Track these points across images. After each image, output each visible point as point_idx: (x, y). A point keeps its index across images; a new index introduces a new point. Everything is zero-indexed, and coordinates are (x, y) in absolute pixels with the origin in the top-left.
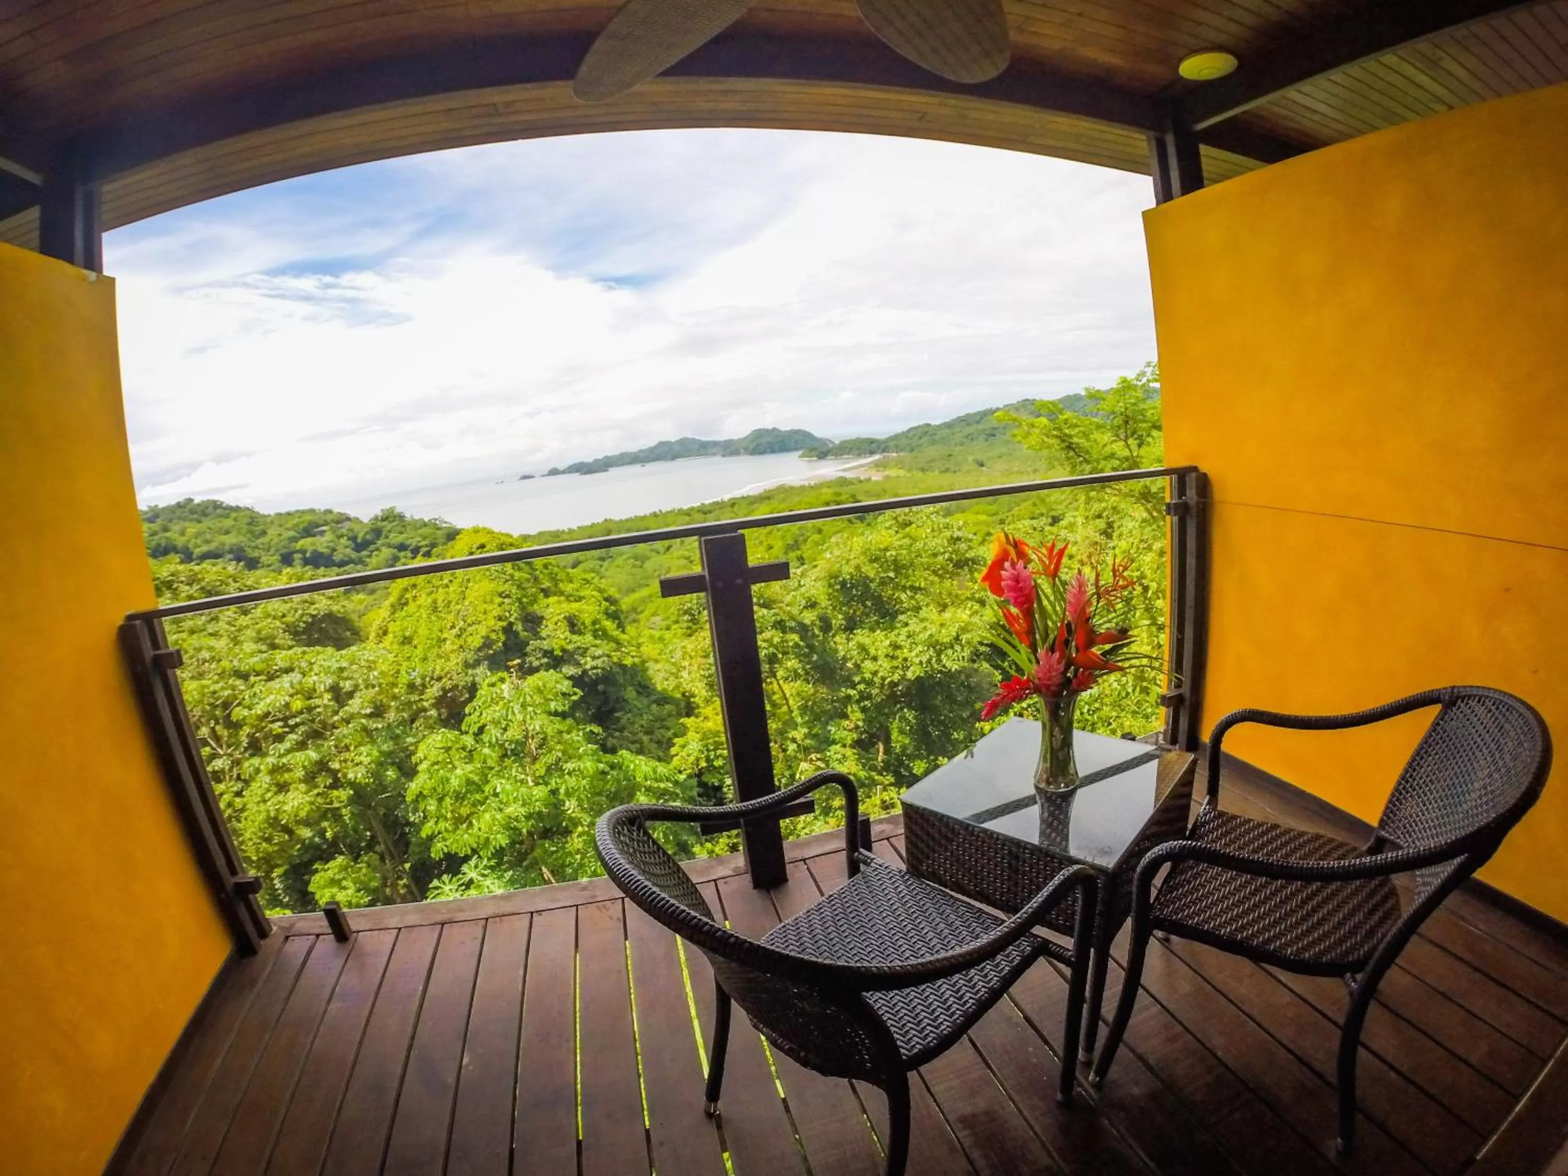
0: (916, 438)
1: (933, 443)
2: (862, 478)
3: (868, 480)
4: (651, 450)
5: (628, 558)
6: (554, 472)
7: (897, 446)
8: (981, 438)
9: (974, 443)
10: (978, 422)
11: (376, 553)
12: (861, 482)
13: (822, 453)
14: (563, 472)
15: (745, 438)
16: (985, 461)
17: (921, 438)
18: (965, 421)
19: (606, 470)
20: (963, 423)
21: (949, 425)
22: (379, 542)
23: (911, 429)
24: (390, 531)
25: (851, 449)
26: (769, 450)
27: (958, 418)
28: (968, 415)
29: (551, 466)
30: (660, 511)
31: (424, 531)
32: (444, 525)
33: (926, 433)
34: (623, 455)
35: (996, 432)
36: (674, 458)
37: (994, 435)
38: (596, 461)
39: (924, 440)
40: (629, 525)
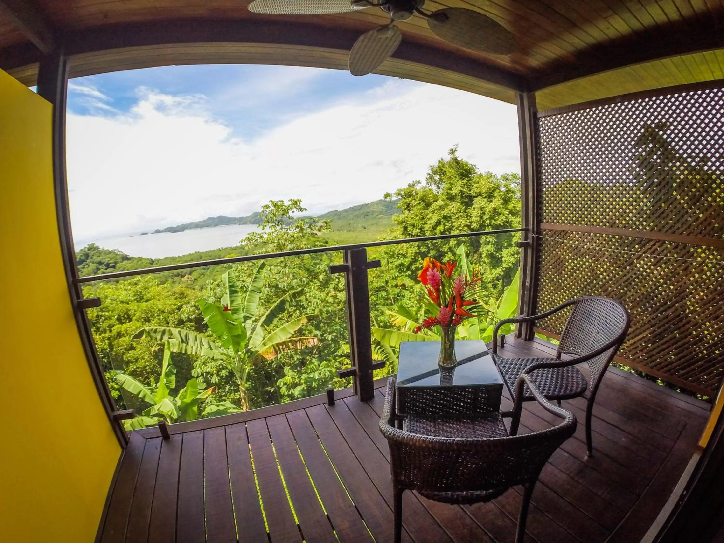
1: (340, 219)
4: (204, 221)
6: (158, 231)
8: (363, 216)
9: (359, 219)
10: (360, 210)
11: (86, 266)
14: (162, 232)
15: (250, 216)
16: (366, 227)
17: (334, 216)
18: (353, 209)
21: (346, 211)
22: (88, 261)
23: (328, 213)
24: (93, 256)
27: (350, 208)
28: (355, 206)
29: (156, 229)
31: (110, 255)
32: (119, 253)
33: (336, 214)
34: (191, 224)
35: (369, 214)
36: (215, 226)
38: (178, 226)
39: (336, 217)
40: (210, 254)
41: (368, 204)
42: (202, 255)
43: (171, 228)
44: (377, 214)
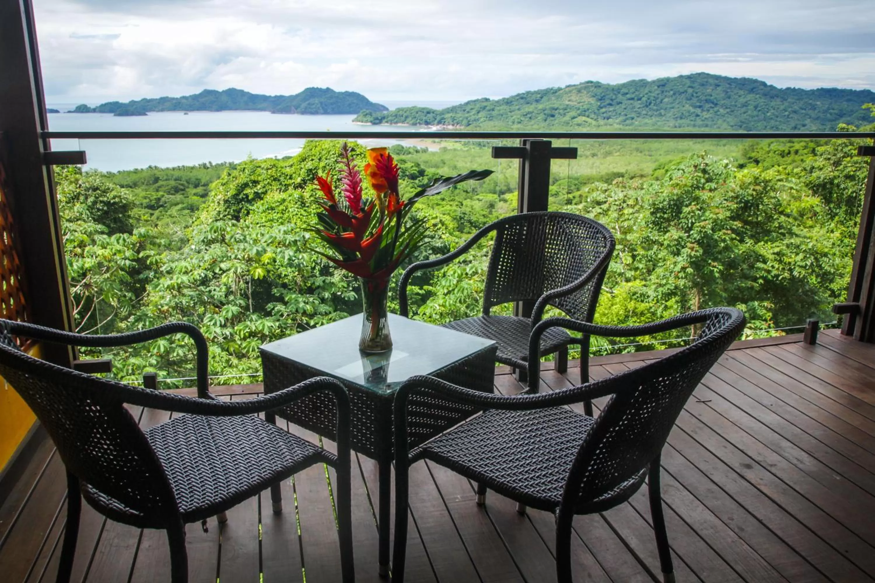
0: (474, 112)
2: (419, 148)
3: (425, 151)
4: (195, 97)
5: (183, 209)
7: (453, 119)
8: (541, 117)
9: (533, 122)
10: (537, 101)
12: (417, 152)
13: (377, 119)
14: (94, 111)
15: (297, 96)
17: (478, 112)
19: (145, 114)
20: (522, 101)
21: (508, 102)
23: (468, 103)
25: (407, 117)
26: (322, 111)
27: (518, 95)
28: (528, 93)
30: (210, 163)
33: (484, 108)
34: (164, 100)
36: (220, 109)
37: (553, 116)
38: (133, 103)
39: (482, 114)
40: (177, 174)
41: (560, 89)
42: (158, 174)
43: (116, 103)
44: (573, 113)
